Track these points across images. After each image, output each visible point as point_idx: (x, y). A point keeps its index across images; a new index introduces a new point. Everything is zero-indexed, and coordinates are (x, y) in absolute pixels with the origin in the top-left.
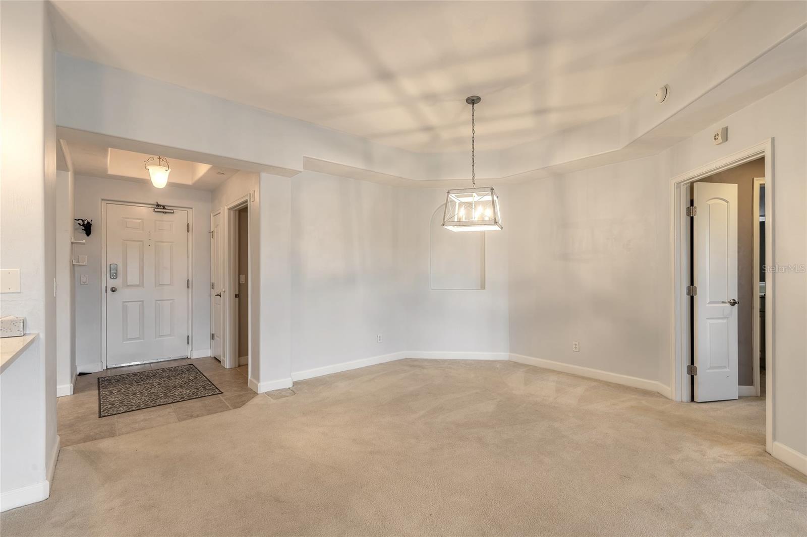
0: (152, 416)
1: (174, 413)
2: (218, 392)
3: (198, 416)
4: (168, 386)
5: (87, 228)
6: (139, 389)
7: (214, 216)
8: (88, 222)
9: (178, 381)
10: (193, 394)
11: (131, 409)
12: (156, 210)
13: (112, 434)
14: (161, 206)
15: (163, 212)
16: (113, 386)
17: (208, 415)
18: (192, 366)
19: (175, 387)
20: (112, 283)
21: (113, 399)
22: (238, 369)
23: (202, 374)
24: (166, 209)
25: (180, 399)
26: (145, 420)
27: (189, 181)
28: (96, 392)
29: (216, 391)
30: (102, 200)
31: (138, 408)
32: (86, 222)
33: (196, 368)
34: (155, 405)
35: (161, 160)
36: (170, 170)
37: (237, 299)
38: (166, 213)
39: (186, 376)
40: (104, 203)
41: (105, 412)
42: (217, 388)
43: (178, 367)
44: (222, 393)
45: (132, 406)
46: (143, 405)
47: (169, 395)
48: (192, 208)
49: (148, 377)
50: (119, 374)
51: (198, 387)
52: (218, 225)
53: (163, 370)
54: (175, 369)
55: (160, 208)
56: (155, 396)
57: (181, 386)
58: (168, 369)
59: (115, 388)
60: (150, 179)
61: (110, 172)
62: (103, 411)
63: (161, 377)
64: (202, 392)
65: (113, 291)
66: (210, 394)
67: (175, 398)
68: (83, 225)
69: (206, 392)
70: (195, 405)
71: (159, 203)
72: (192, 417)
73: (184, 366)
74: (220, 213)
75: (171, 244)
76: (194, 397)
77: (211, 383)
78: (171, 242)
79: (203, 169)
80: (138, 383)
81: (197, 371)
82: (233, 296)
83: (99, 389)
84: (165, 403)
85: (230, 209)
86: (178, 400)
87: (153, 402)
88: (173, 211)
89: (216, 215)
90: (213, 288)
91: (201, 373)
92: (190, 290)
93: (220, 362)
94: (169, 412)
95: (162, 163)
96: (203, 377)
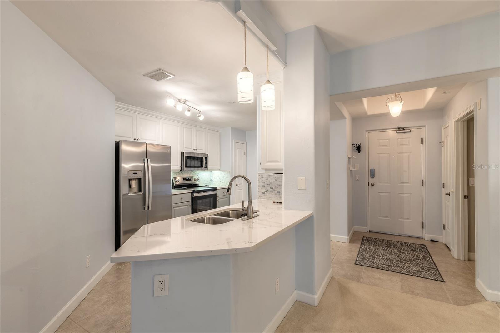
0: (385, 278)
1: (400, 283)
2: (440, 279)
3: (418, 295)
4: (402, 258)
5: (359, 149)
6: (382, 252)
7: (444, 129)
8: (359, 145)
9: (409, 255)
10: (418, 272)
11: (372, 266)
12: (398, 132)
13: (358, 280)
14: (401, 128)
15: (403, 132)
16: (368, 245)
17: (427, 298)
18: (424, 246)
19: (406, 260)
20: (372, 181)
21: (365, 254)
22: (467, 263)
23: (431, 257)
24: (405, 130)
25: (407, 272)
26: (379, 279)
27: (422, 106)
28: (359, 246)
29: (438, 278)
30: (366, 131)
31: (377, 267)
32: (358, 145)
33: (427, 249)
34: (388, 269)
35: (397, 97)
36: (403, 102)
37: (466, 200)
38: (405, 132)
39: (417, 254)
40: (367, 132)
41: (359, 261)
42: (440, 275)
43: (413, 244)
44: (445, 282)
45: (374, 264)
46: (380, 266)
47: (400, 265)
48: (425, 126)
49: (390, 246)
50: (375, 238)
51: (424, 267)
52: (447, 136)
53: (402, 243)
54: (411, 245)
55: (401, 130)
56: (390, 262)
57: (411, 261)
58: (406, 243)
59: (369, 247)
60: (390, 113)
61: (369, 114)
62: (358, 261)
63: (399, 248)
64: (426, 273)
65: (372, 185)
66: (432, 278)
67: (403, 270)
68: (357, 147)
69: (430, 275)
70: (418, 283)
71: (399, 127)
72: (413, 293)
73: (418, 244)
74: (449, 126)
75: (409, 154)
76: (418, 275)
77: (437, 267)
78: (408, 153)
79: (430, 93)
80: (383, 248)
81: (427, 252)
82: (461, 197)
83: (361, 245)
84: (395, 271)
85: (457, 121)
86: (405, 272)
87: (387, 267)
88: (410, 131)
89: (446, 127)
90: (444, 187)
91: (430, 255)
92: (424, 187)
93: (450, 250)
94: (397, 280)
95: (397, 99)
96: (431, 260)
